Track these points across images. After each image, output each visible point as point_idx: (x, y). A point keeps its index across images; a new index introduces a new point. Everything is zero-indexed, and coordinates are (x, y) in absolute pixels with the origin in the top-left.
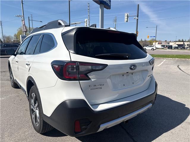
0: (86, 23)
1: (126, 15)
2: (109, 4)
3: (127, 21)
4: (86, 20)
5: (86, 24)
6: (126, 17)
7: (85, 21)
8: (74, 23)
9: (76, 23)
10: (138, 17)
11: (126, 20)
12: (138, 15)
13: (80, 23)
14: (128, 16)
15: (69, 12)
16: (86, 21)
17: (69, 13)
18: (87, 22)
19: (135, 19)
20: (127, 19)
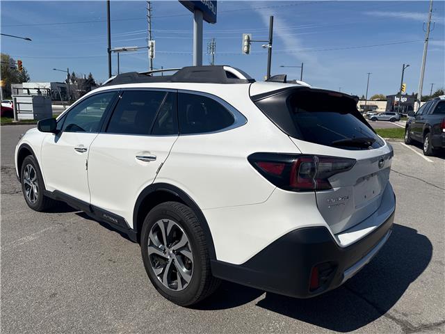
0: (152, 49)
1: (246, 38)
2: (213, 10)
3: (248, 52)
4: (152, 43)
5: (152, 54)
6: (246, 43)
7: (150, 44)
8: (121, 48)
9: (126, 48)
10: (271, 44)
11: (245, 49)
12: (271, 40)
13: (135, 49)
14: (249, 41)
15: (107, 19)
16: (152, 46)
17: (107, 23)
18: (154, 48)
19: (264, 47)
20: (248, 46)
